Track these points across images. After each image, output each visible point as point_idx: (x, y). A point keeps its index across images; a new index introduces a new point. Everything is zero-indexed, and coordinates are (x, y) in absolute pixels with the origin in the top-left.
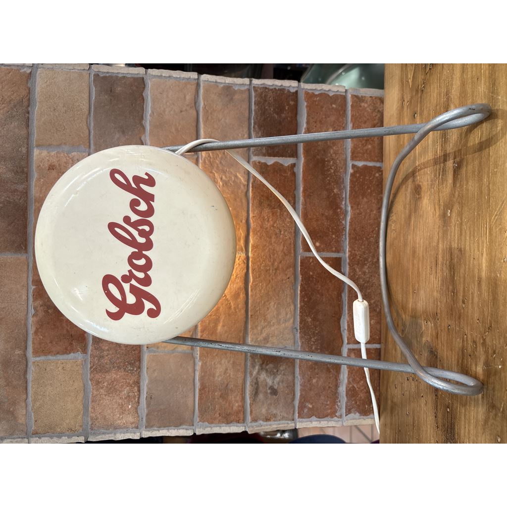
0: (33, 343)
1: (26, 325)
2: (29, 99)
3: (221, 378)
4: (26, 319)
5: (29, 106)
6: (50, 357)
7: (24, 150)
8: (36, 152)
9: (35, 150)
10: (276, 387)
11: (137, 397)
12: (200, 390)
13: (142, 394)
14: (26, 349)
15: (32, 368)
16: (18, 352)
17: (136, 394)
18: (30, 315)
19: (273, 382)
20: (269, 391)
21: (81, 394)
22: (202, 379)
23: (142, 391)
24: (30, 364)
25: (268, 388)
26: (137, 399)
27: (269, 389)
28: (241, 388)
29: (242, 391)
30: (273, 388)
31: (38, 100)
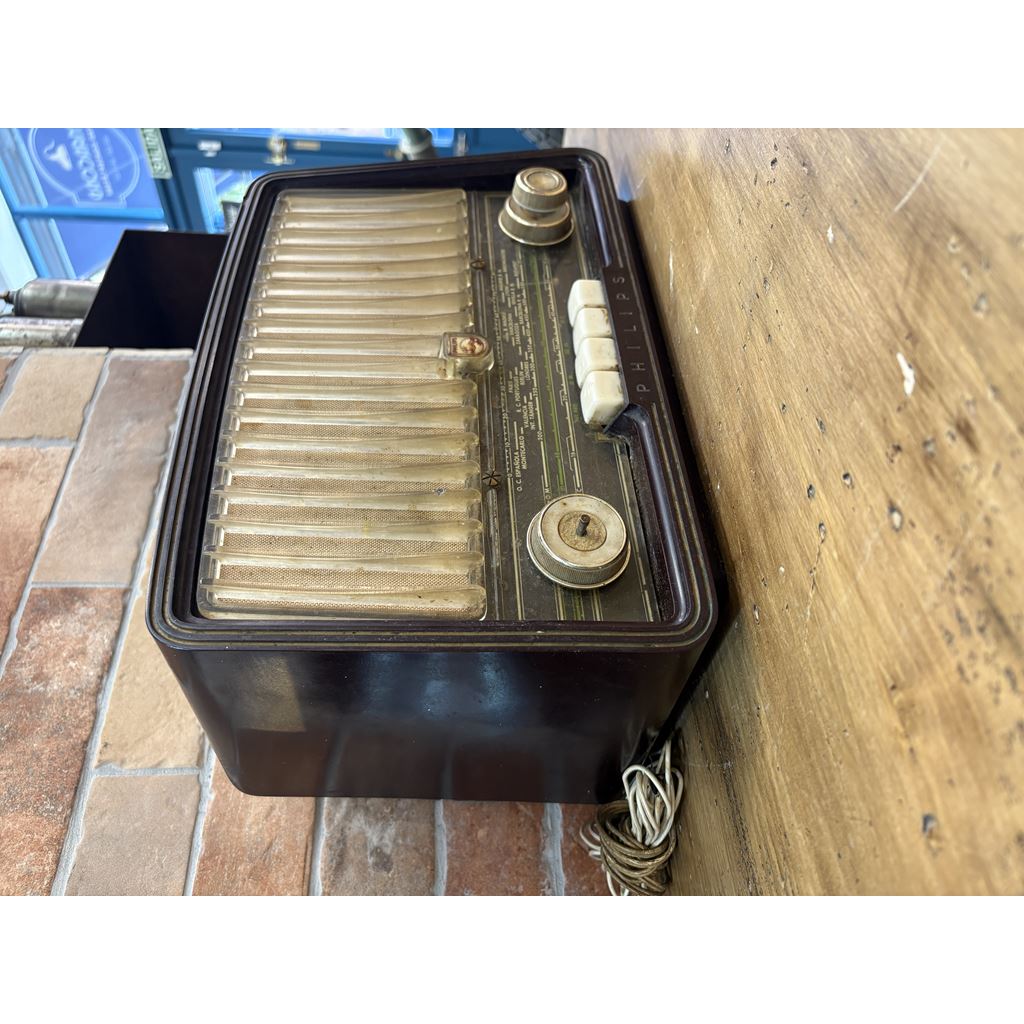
3: (256, 828)
10: (388, 851)
11: (49, 875)
12: (202, 861)
13: (60, 870)
17: (47, 868)
19: (381, 839)
20: (371, 860)
22: (211, 831)
23: (63, 864)
25: (368, 853)
26: (46, 882)
27: (371, 854)
28: (304, 851)
29: (305, 861)
30: (381, 851)
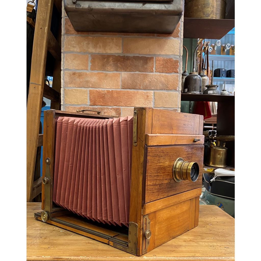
0: (93, 90)
1: (99, 88)
2: (168, 90)
4: (101, 88)
5: (167, 90)
6: (89, 95)
7: (153, 88)
8: (153, 92)
9: (153, 91)
14: (92, 88)
15: (85, 89)
16: (91, 85)
18: (102, 89)
21: (77, 104)
24: (87, 89)
31: (168, 92)
